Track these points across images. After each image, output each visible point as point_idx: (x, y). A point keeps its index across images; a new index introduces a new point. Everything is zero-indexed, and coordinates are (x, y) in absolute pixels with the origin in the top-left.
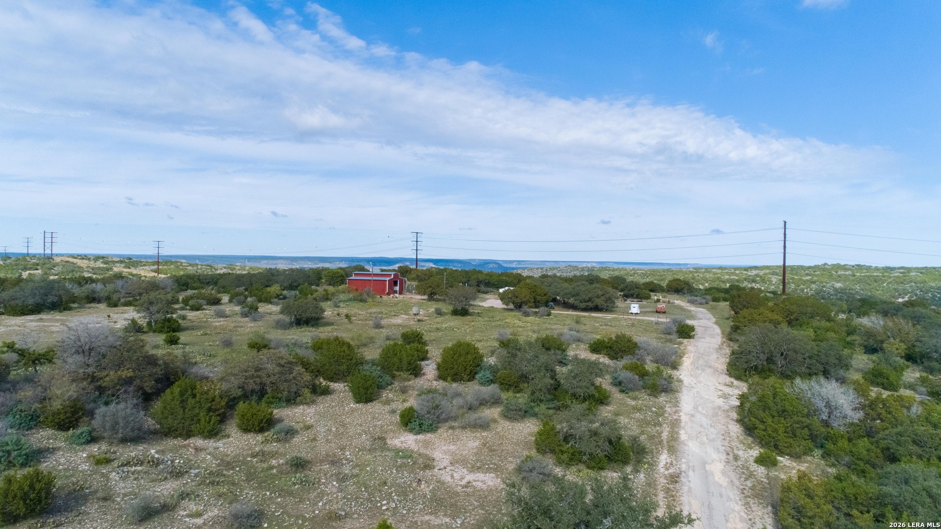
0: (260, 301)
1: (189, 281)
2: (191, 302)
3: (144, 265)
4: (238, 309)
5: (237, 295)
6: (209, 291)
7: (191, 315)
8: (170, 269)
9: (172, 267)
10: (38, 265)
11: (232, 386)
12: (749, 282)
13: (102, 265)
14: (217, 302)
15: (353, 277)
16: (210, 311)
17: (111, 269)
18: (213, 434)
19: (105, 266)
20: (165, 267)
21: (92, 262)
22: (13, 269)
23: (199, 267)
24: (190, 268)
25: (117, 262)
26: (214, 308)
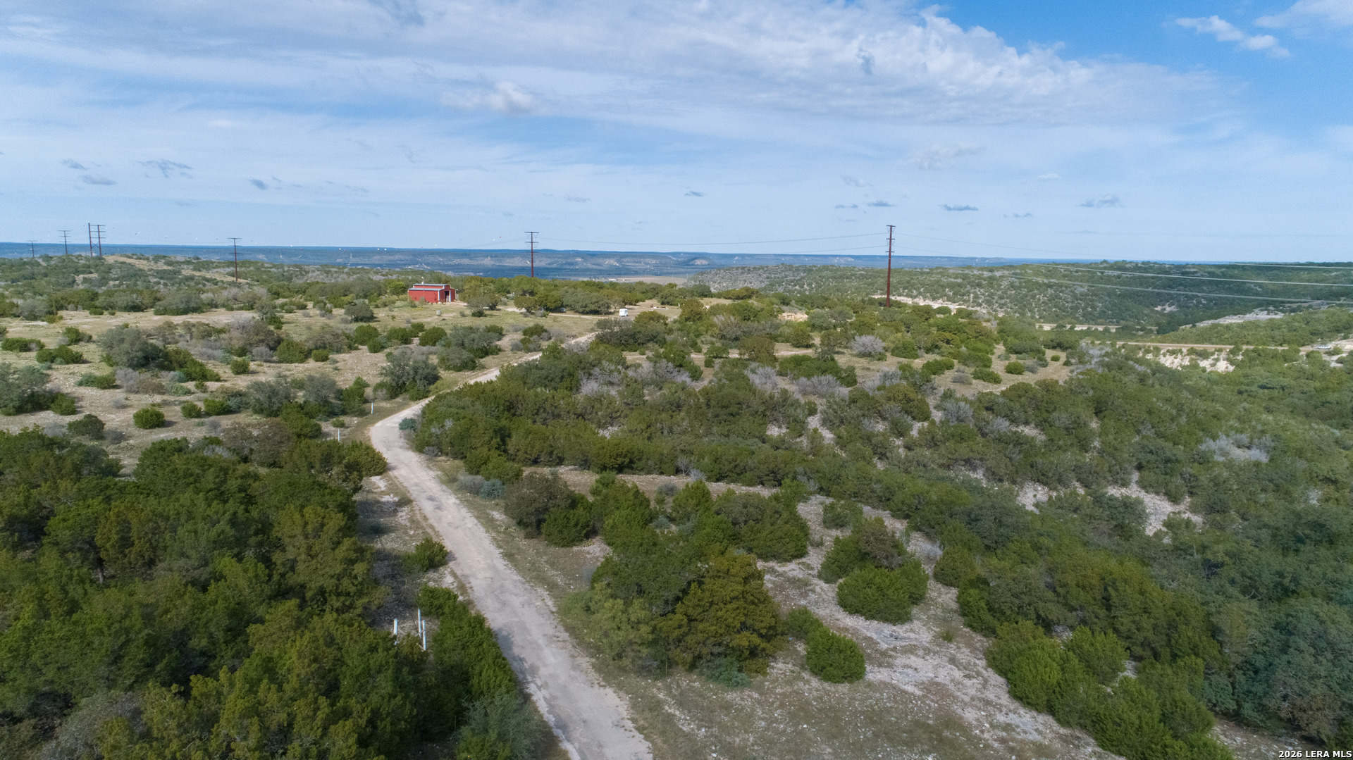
0: (336, 307)
1: (280, 290)
2: (286, 307)
3: (217, 267)
4: (318, 312)
5: (318, 302)
6: (298, 299)
7: (287, 316)
8: (249, 272)
9: (252, 268)
10: (89, 267)
11: (310, 344)
12: (972, 286)
13: (165, 267)
14: (304, 307)
15: (414, 288)
16: (299, 313)
17: (179, 272)
18: (302, 361)
19: (170, 268)
20: (243, 269)
21: (152, 263)
22: (64, 273)
23: (286, 269)
24: (274, 270)
25: (183, 263)
26: (301, 311)
